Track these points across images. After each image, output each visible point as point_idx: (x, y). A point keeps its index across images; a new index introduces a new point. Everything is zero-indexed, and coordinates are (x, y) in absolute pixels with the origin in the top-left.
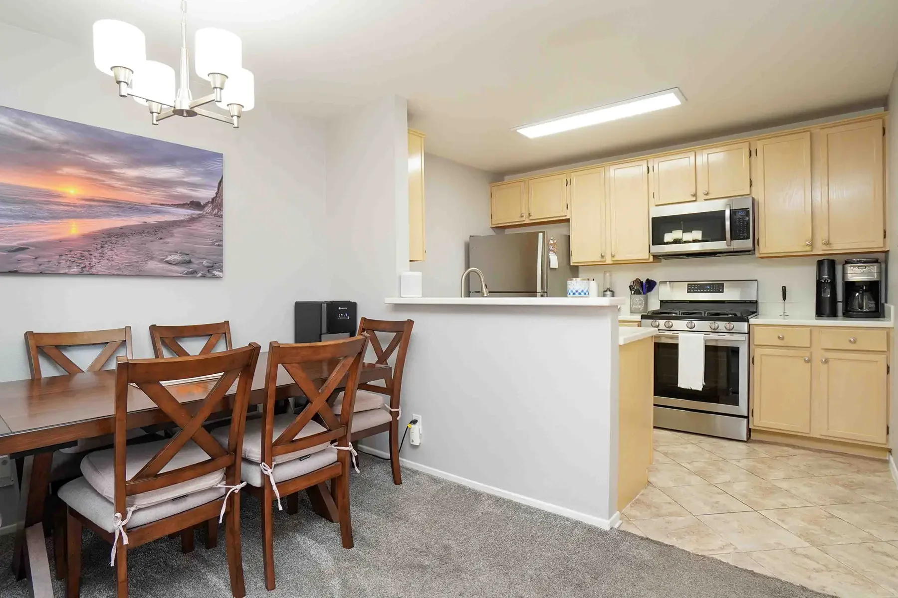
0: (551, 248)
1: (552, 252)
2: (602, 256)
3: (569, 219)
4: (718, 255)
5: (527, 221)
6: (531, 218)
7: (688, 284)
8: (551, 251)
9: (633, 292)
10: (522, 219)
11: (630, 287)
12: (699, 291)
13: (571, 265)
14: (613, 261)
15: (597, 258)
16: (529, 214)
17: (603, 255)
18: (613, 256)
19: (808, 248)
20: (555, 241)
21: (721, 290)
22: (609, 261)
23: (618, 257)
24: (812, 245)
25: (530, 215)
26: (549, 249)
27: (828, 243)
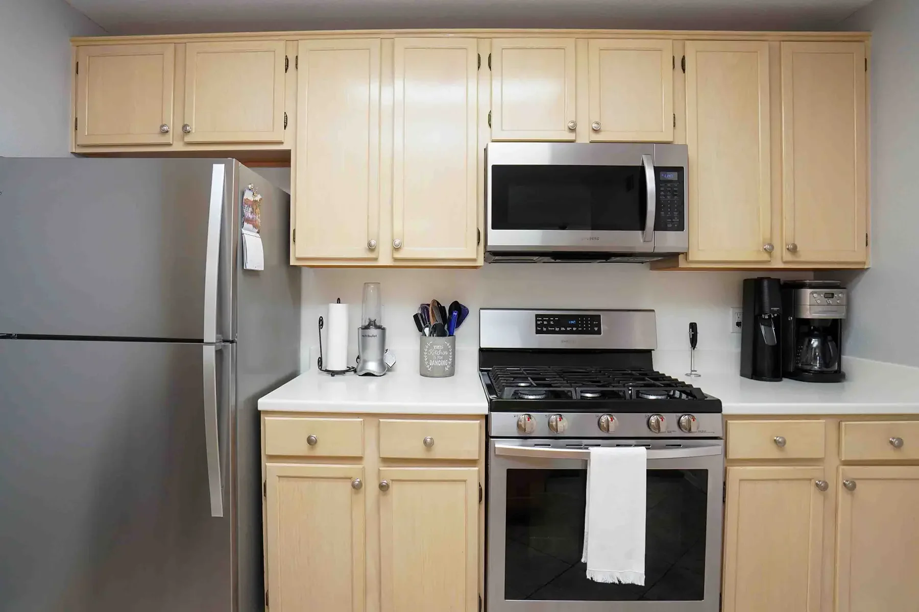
0: (248, 214)
1: (250, 226)
2: (371, 248)
3: (288, 153)
4: (613, 259)
5: (178, 147)
6: (188, 139)
7: (537, 316)
8: (249, 221)
9: (427, 330)
10: (163, 140)
11: (416, 317)
12: (557, 329)
13: (292, 263)
14: (396, 260)
15: (357, 251)
16: (185, 126)
17: (373, 242)
18: (397, 249)
19: (765, 257)
20: (258, 198)
21: (596, 329)
22: (385, 259)
23: (408, 252)
24: (770, 251)
25: (186, 131)
26: (243, 215)
27: (793, 250)
